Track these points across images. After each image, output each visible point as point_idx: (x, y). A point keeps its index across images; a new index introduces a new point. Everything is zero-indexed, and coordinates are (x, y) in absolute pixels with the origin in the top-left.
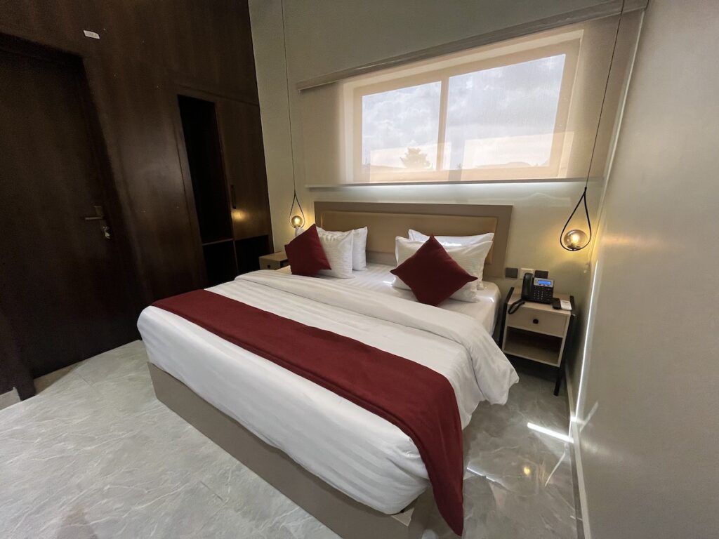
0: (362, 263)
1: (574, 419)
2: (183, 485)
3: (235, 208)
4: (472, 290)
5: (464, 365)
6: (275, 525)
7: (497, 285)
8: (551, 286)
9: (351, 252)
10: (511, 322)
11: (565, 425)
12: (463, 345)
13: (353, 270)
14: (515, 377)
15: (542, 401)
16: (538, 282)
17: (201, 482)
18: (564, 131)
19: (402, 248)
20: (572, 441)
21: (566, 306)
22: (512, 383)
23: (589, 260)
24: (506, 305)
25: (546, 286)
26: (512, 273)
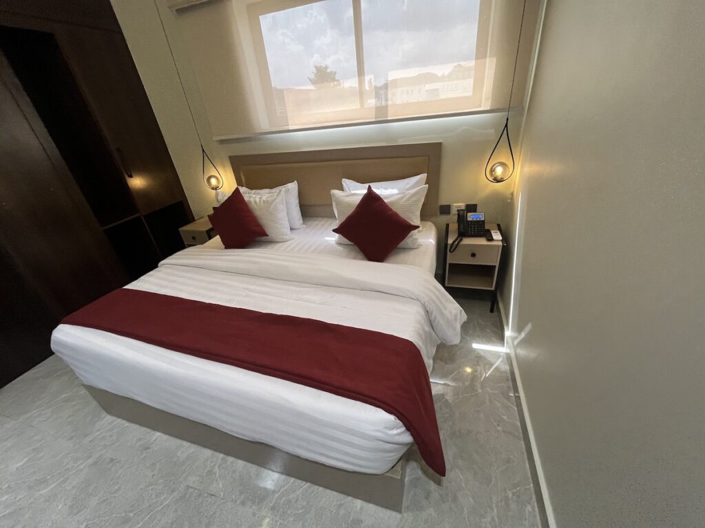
0: (299, 220)
1: (508, 333)
2: (171, 494)
3: (131, 176)
4: (414, 237)
5: (423, 322)
6: (276, 502)
7: (434, 223)
8: (483, 219)
9: (285, 213)
10: (451, 259)
11: (501, 338)
12: (418, 300)
13: (291, 229)
14: (464, 317)
15: (480, 321)
16: (471, 217)
17: (188, 486)
18: (485, 57)
19: (339, 203)
20: (508, 351)
21: (497, 236)
22: (462, 323)
23: (512, 190)
24: (446, 244)
25: (478, 219)
26: (446, 210)
